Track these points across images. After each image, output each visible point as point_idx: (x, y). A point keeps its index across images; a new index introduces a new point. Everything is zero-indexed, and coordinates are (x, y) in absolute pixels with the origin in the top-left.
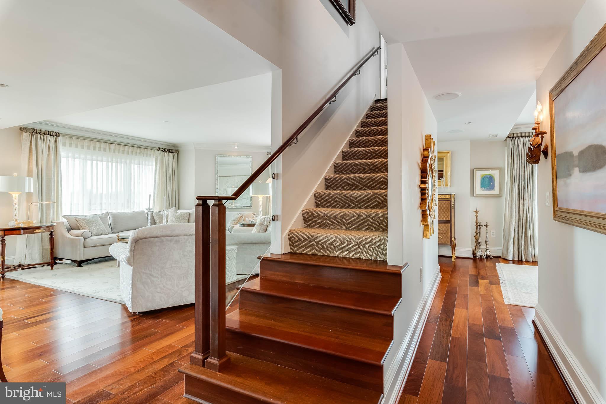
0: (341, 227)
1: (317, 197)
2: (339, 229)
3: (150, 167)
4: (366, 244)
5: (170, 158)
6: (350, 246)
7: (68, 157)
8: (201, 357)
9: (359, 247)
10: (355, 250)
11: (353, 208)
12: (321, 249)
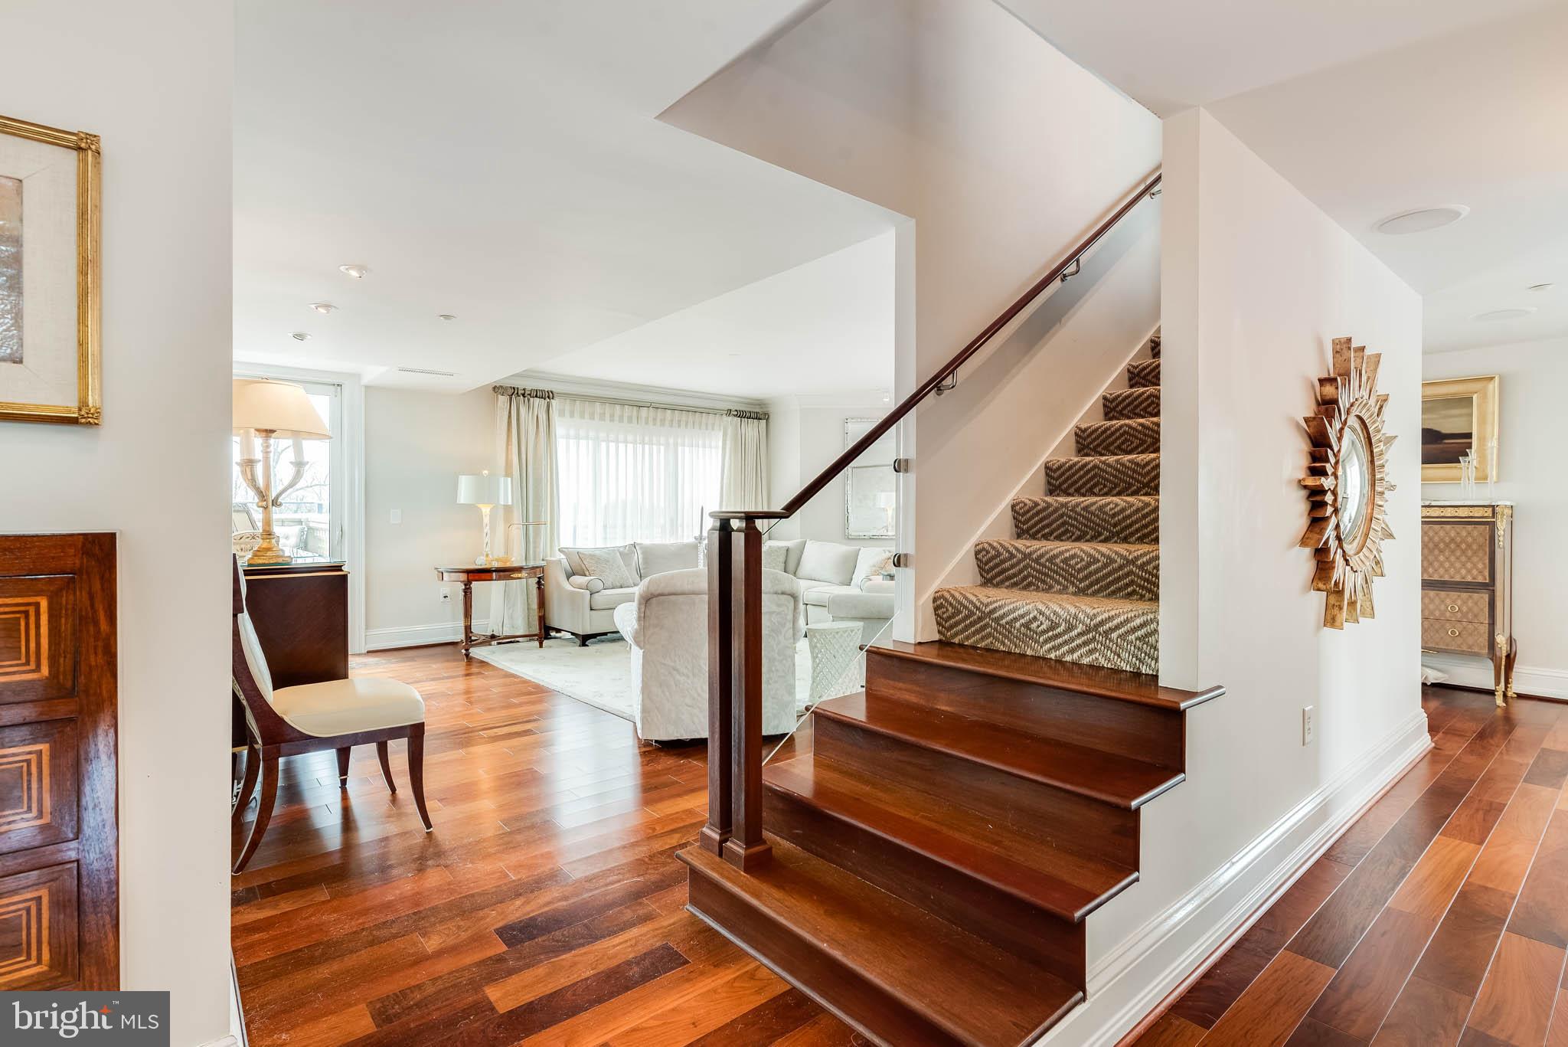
0: (1066, 588)
1: (1018, 513)
2: (1060, 592)
3: (713, 450)
4: (1112, 630)
5: (752, 430)
6: (1074, 633)
7: (568, 437)
8: (717, 837)
9: (1094, 638)
10: (1085, 644)
11: (1106, 540)
12: (1006, 637)
